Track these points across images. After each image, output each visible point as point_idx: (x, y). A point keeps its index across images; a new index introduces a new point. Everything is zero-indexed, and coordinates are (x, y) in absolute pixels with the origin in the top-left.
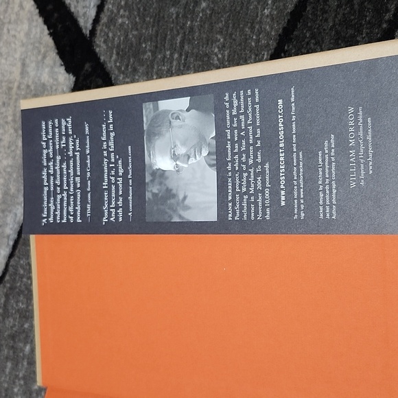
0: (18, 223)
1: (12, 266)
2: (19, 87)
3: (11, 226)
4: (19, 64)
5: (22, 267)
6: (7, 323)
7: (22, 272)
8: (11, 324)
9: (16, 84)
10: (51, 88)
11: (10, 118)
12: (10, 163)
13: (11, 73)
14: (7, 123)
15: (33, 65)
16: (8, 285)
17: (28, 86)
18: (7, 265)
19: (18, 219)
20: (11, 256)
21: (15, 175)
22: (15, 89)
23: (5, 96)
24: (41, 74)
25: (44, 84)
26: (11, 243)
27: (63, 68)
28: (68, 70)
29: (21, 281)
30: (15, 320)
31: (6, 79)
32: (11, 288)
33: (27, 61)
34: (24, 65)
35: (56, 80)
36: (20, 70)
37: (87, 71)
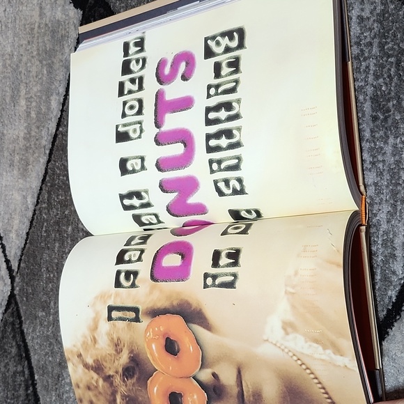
0: (51, 135)
1: (50, 169)
2: (39, 27)
3: (46, 138)
4: (37, 9)
5: (58, 168)
6: (51, 213)
7: (58, 172)
8: (55, 213)
9: (37, 25)
10: (65, 23)
11: (35, 53)
12: (39, 89)
13: (31, 17)
14: (33, 57)
15: (49, 6)
16: (49, 184)
17: (46, 25)
18: (46, 169)
19: (50, 132)
20: (49, 161)
21: (44, 98)
22: (36, 29)
23: (29, 36)
24: (55, 13)
25: (58, 21)
26: (48, 152)
27: (72, 5)
28: (76, 7)
29: (59, 179)
30: (57, 209)
31: (28, 23)
32: (51, 186)
33: (43, 4)
34: (41, 8)
35: (68, 15)
36: (38, 13)
37: (91, 3)
